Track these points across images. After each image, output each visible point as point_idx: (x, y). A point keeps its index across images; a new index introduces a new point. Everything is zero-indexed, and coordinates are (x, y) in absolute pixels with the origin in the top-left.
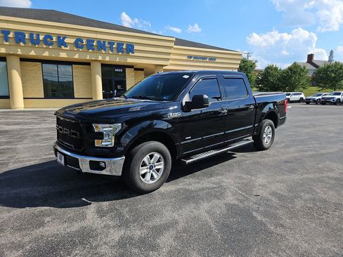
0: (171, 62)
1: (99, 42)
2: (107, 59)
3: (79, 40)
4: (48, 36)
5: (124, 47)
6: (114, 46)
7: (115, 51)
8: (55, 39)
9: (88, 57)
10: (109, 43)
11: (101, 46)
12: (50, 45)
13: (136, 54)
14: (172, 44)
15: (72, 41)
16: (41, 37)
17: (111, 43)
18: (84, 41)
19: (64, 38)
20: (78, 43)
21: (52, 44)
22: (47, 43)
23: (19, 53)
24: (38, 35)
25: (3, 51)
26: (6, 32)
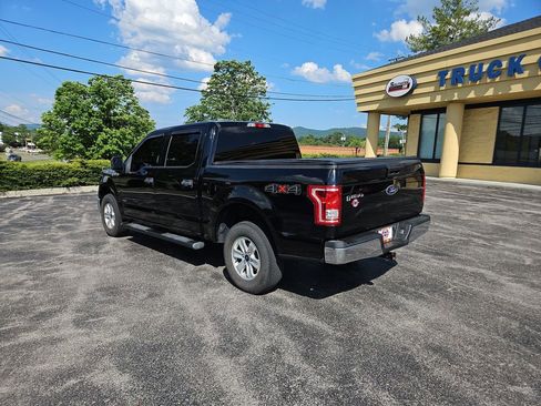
4: (496, 62)
8: (505, 64)
12: (496, 76)
15: (535, 58)
16: (485, 67)
19: (521, 58)
21: (499, 73)
22: (492, 74)
23: (456, 98)
24: (481, 66)
25: (438, 99)
26: (442, 73)
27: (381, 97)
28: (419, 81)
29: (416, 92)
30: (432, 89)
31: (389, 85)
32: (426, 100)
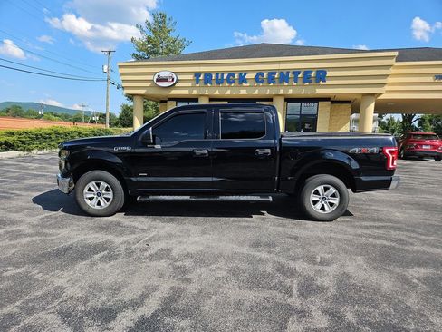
0: (387, 88)
1: (281, 73)
2: (290, 92)
3: (260, 73)
4: (231, 74)
5: (312, 75)
6: (299, 76)
7: (300, 82)
8: (236, 77)
9: (268, 92)
10: (294, 73)
11: (284, 77)
12: (231, 83)
13: (328, 82)
14: (392, 62)
15: (253, 76)
16: (225, 76)
17: (296, 73)
18: (265, 74)
19: (246, 74)
20: (259, 78)
21: (234, 82)
22: (230, 81)
23: (207, 93)
24: (223, 75)
25: (195, 92)
26: (197, 75)
27: (148, 85)
28: (180, 77)
29: (177, 85)
30: (190, 85)
31: (156, 77)
32: (185, 92)
